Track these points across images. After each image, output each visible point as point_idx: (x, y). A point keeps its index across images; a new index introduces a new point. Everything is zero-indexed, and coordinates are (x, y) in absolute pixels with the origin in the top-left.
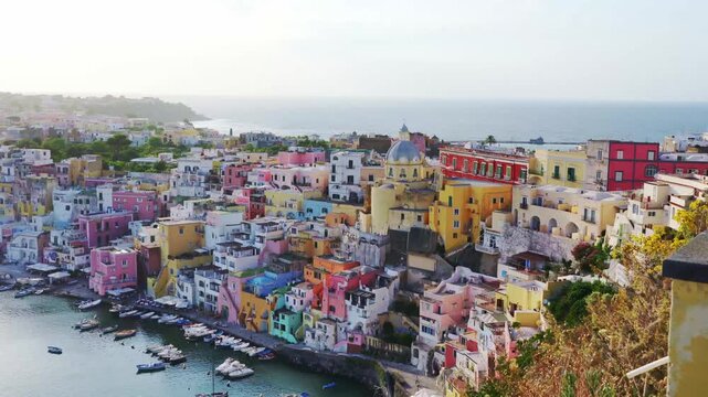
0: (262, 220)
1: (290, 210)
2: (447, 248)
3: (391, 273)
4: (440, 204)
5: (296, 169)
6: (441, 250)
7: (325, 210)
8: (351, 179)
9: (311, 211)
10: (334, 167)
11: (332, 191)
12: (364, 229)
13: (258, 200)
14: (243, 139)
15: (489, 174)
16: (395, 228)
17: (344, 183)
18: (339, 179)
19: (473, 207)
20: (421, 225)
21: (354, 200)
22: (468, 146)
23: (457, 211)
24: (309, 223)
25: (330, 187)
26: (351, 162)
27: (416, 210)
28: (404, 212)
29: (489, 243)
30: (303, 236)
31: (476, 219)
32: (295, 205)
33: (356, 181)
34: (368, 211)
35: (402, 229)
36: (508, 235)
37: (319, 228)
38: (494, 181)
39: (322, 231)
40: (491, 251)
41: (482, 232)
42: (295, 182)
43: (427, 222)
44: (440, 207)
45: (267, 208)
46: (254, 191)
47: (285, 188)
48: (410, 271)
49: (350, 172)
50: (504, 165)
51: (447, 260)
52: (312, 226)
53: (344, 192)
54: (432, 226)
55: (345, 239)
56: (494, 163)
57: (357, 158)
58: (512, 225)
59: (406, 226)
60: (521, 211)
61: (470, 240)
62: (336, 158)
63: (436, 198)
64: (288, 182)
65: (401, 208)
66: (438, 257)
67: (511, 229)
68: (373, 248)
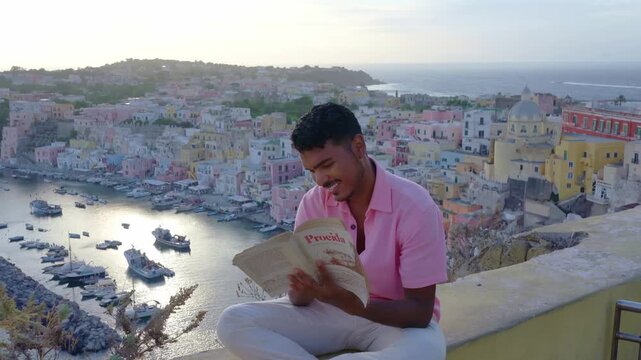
0: (405, 167)
1: (428, 159)
2: (560, 197)
3: (509, 216)
4: (556, 157)
5: (436, 124)
6: (555, 198)
7: (457, 160)
8: (481, 134)
9: (445, 160)
10: (467, 123)
11: (465, 144)
12: (487, 177)
13: (403, 150)
14: (403, 99)
15: (607, 131)
16: (515, 178)
17: (475, 137)
18: (471, 133)
19: (587, 160)
20: (537, 176)
21: (484, 151)
22: (589, 105)
23: (571, 164)
24: (442, 171)
25: (464, 140)
26: (482, 119)
27: (534, 162)
28: (524, 164)
29: (600, 194)
30: (436, 181)
31: (590, 172)
32: (432, 154)
33: (486, 135)
34: (492, 163)
35: (520, 179)
36: (618, 187)
37: (451, 176)
38: (609, 137)
39: (453, 178)
40: (601, 201)
41: (594, 183)
42: (434, 136)
43: (543, 173)
44: (557, 161)
45: (410, 157)
46: (400, 143)
47: (426, 140)
48: (527, 216)
49: (481, 128)
50: (621, 122)
51: (560, 208)
52: (445, 174)
53: (475, 145)
54: (548, 177)
55: (471, 186)
56: (612, 120)
57: (487, 115)
58: (623, 178)
59: (524, 176)
60: (632, 166)
61: (582, 190)
62: (469, 116)
63: (553, 152)
64: (429, 135)
65: (521, 160)
66: (552, 204)
67: (621, 181)
68: (495, 194)
